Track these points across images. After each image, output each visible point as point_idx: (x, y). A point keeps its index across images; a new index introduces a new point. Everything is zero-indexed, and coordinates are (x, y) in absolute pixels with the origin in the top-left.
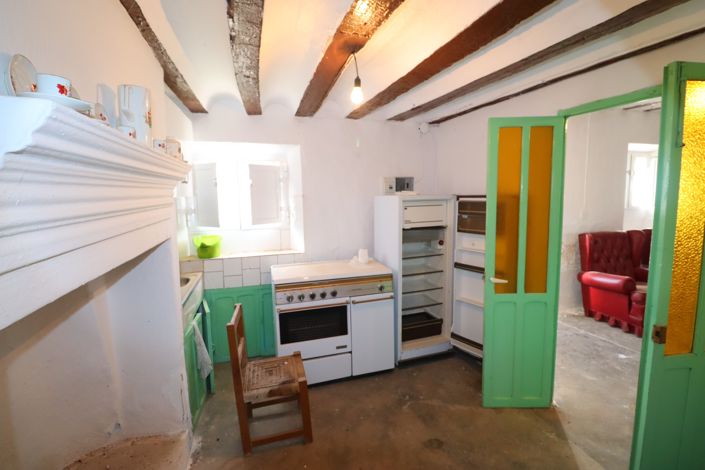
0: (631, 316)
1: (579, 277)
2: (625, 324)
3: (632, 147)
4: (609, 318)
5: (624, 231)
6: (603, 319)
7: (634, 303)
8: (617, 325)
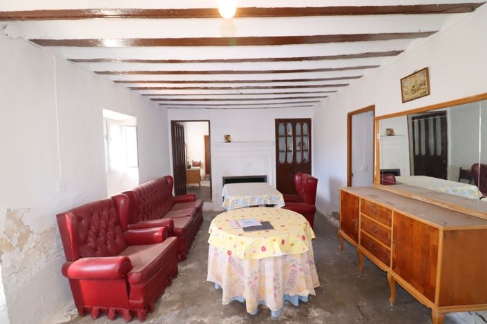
0: (130, 301)
1: (65, 270)
2: (126, 311)
3: (107, 113)
4: (108, 310)
5: (109, 197)
6: (101, 313)
7: (131, 286)
8: (117, 314)
